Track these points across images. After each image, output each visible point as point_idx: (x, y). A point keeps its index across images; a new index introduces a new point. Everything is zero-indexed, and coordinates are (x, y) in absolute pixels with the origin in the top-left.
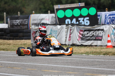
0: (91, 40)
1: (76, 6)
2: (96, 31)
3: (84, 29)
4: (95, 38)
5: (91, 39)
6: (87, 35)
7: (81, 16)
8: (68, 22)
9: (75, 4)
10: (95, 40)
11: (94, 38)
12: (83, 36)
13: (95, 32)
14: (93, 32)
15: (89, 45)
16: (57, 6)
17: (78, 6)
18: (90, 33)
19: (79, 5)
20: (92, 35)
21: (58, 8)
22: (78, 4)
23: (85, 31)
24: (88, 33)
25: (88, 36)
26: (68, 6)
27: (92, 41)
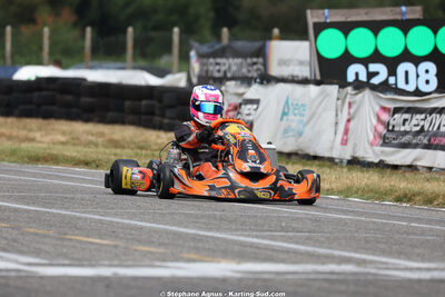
0: (416, 146)
1: (391, 17)
2: (434, 115)
3: (392, 106)
4: (429, 140)
5: (414, 141)
6: (403, 129)
7: (407, 56)
8: (357, 74)
9: (388, 9)
10: (428, 147)
11: (425, 141)
12: (388, 130)
13: (429, 118)
14: (423, 116)
15: (408, 163)
16: (320, 12)
17: (399, 17)
18: (414, 122)
19: (402, 14)
20: (418, 128)
21: (322, 20)
22: (397, 9)
23: (397, 110)
24: (405, 120)
25: (406, 133)
26: (358, 14)
27: (418, 152)
